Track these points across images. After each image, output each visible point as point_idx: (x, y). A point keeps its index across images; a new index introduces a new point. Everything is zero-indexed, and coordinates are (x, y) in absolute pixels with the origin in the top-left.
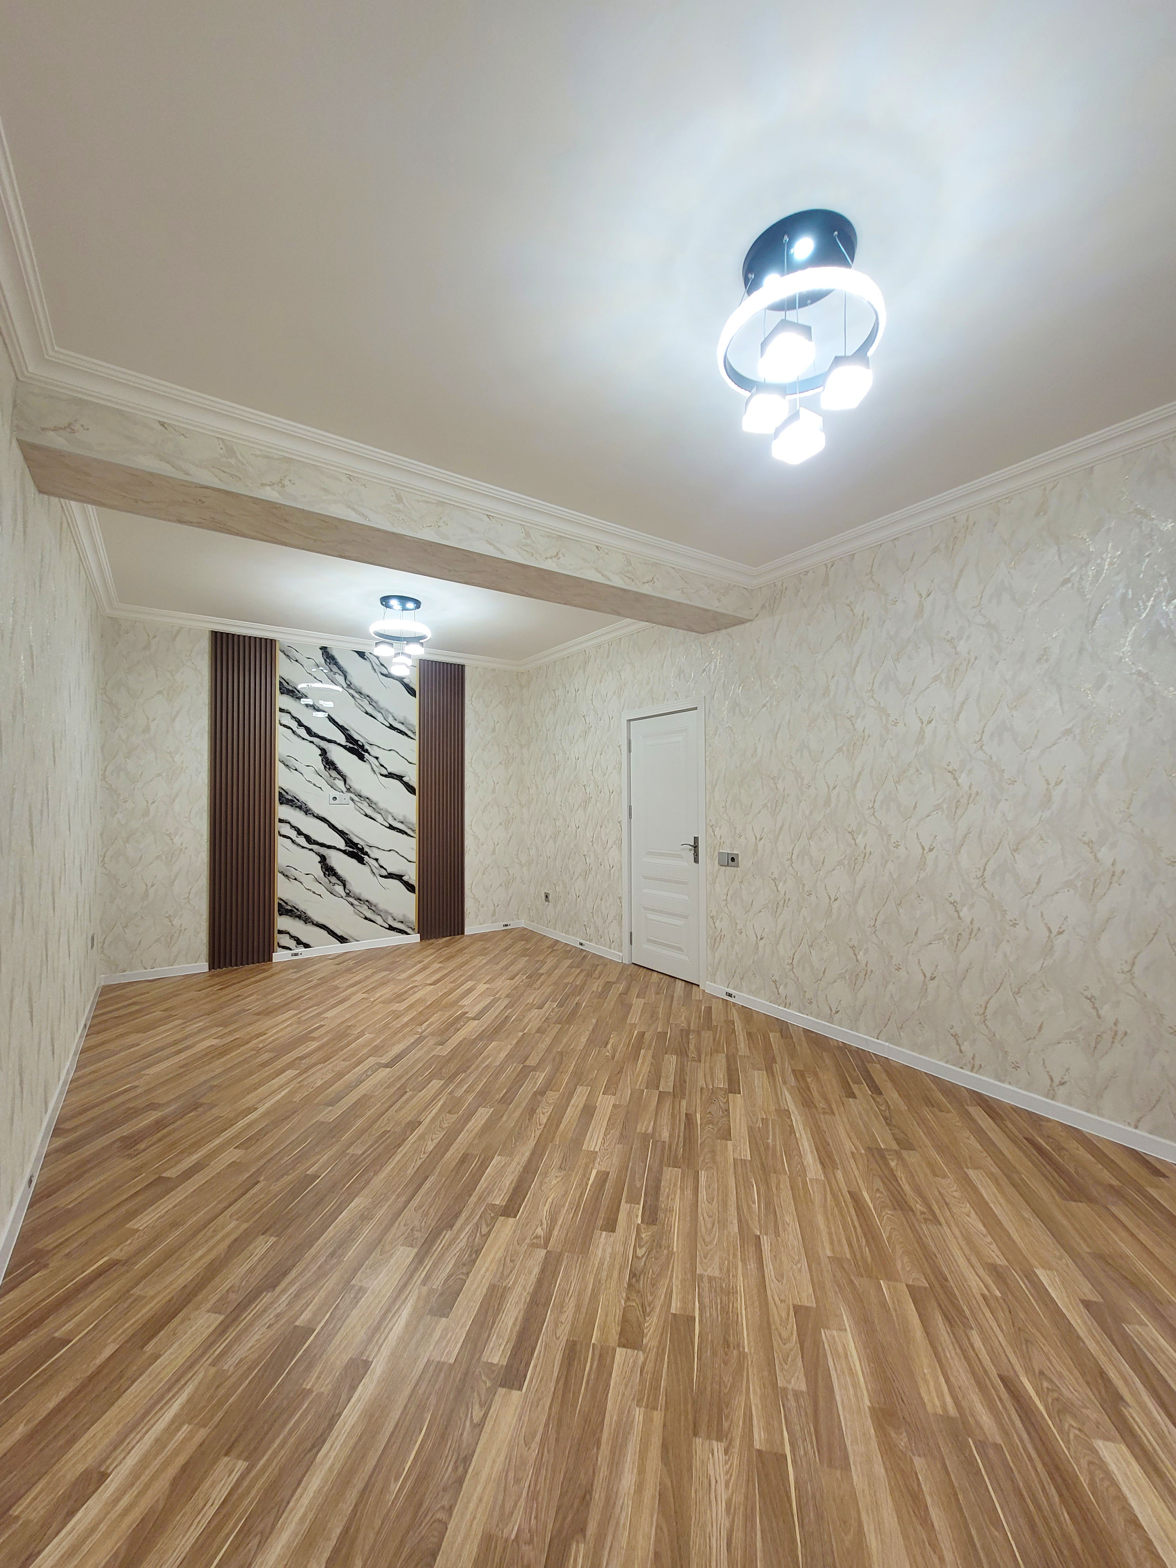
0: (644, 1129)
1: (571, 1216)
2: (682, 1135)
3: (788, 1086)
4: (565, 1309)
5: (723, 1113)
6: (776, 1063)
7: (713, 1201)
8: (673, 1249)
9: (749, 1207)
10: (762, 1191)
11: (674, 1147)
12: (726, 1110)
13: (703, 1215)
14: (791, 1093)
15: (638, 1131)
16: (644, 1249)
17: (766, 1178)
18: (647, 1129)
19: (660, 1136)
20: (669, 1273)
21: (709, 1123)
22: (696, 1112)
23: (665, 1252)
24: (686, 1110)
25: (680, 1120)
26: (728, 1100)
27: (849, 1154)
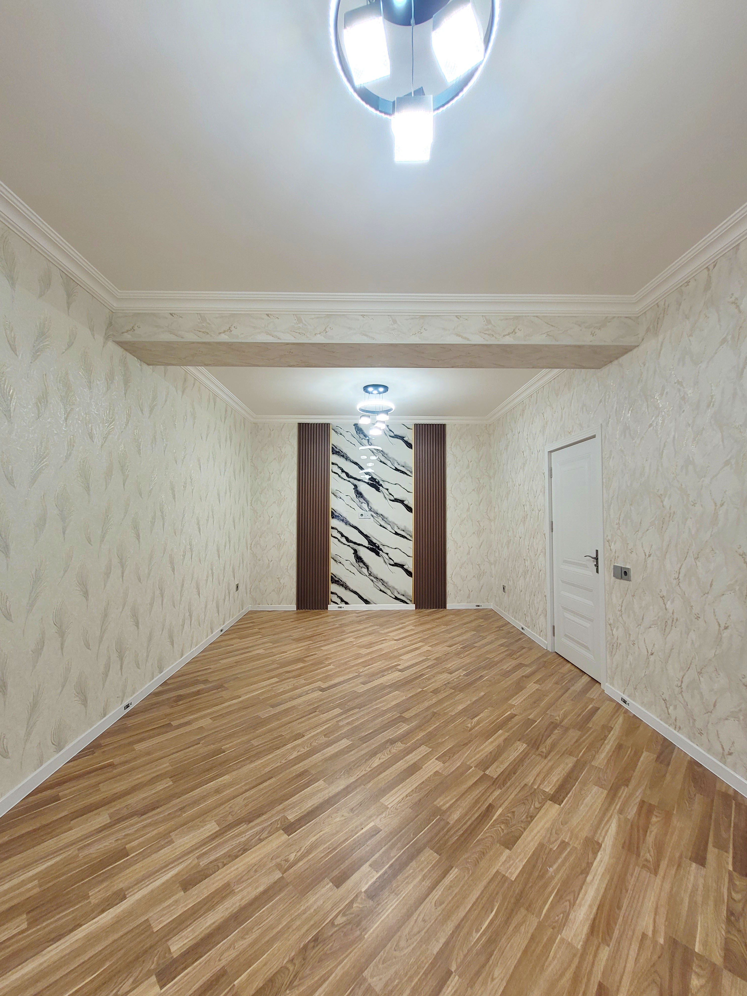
0: (441, 803)
1: (322, 855)
2: (469, 823)
3: (621, 816)
4: (247, 936)
5: (527, 817)
6: (627, 786)
7: (441, 905)
8: (365, 935)
9: (469, 933)
10: (497, 922)
11: (452, 832)
12: (531, 817)
13: (419, 915)
14: (619, 826)
15: (435, 803)
16: (344, 919)
17: (512, 910)
18: (444, 805)
19: (449, 816)
20: (343, 957)
21: (503, 823)
22: (500, 807)
23: (358, 933)
24: (493, 800)
25: (479, 808)
26: (541, 807)
27: (638, 934)
